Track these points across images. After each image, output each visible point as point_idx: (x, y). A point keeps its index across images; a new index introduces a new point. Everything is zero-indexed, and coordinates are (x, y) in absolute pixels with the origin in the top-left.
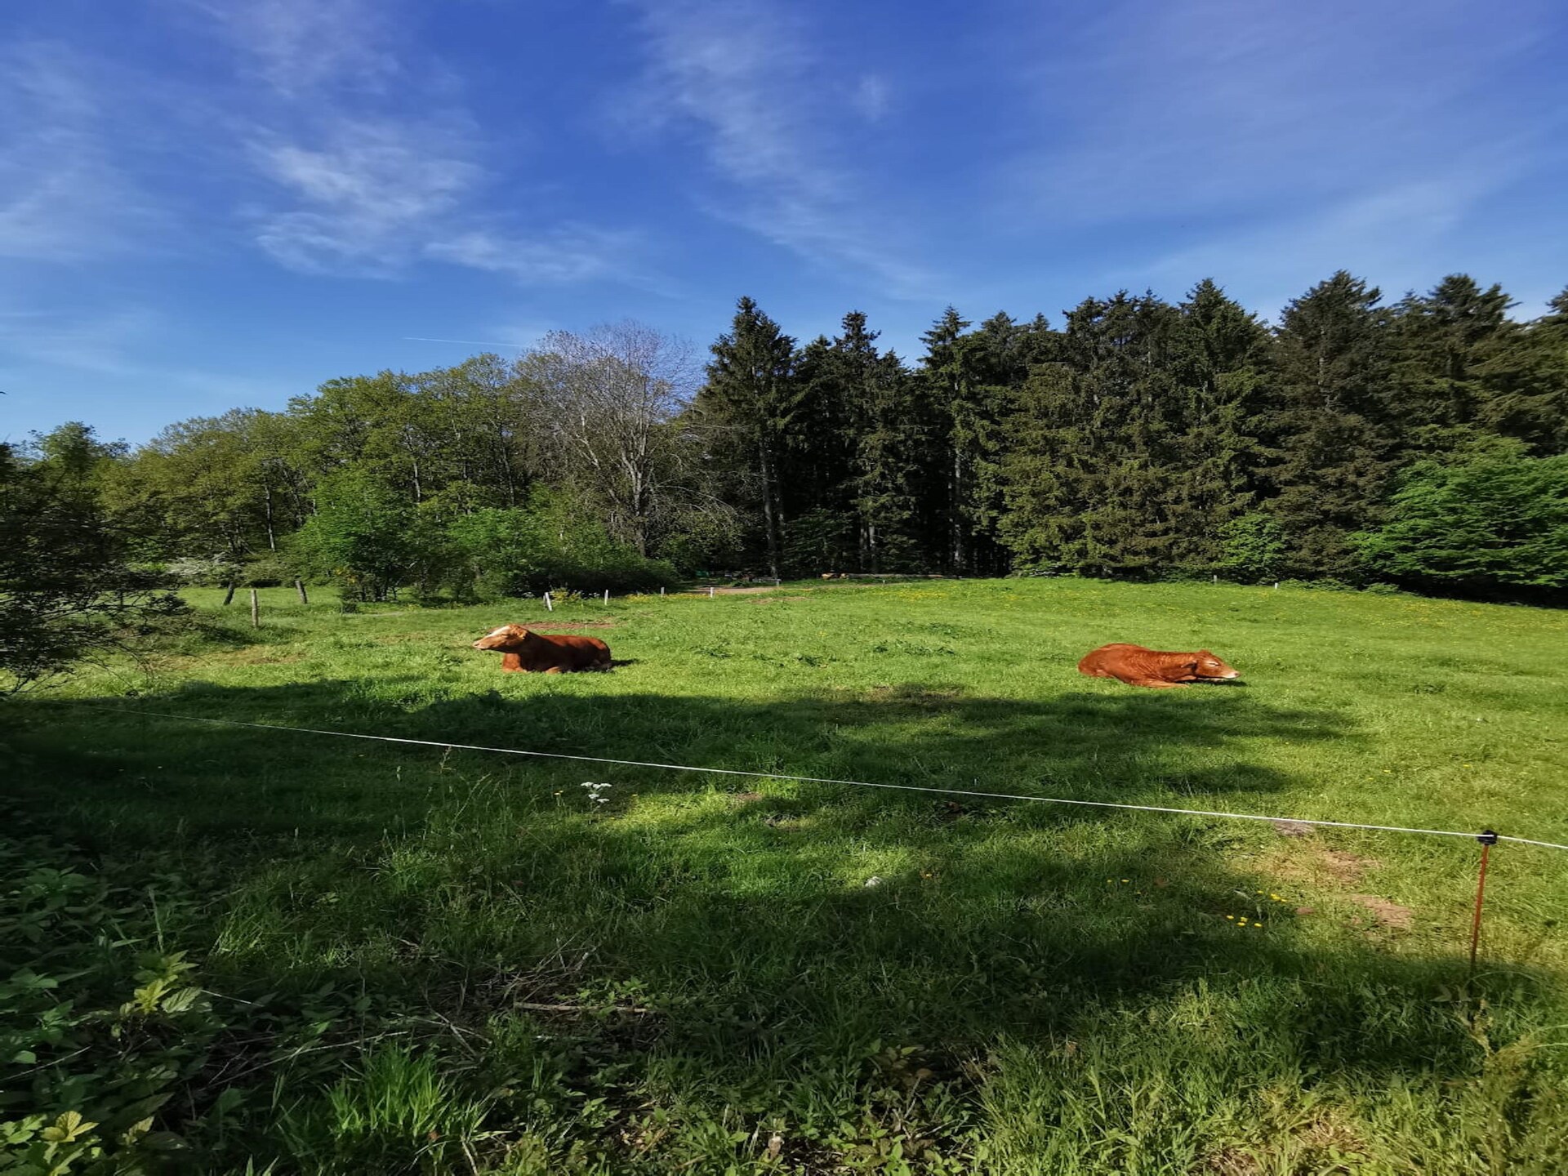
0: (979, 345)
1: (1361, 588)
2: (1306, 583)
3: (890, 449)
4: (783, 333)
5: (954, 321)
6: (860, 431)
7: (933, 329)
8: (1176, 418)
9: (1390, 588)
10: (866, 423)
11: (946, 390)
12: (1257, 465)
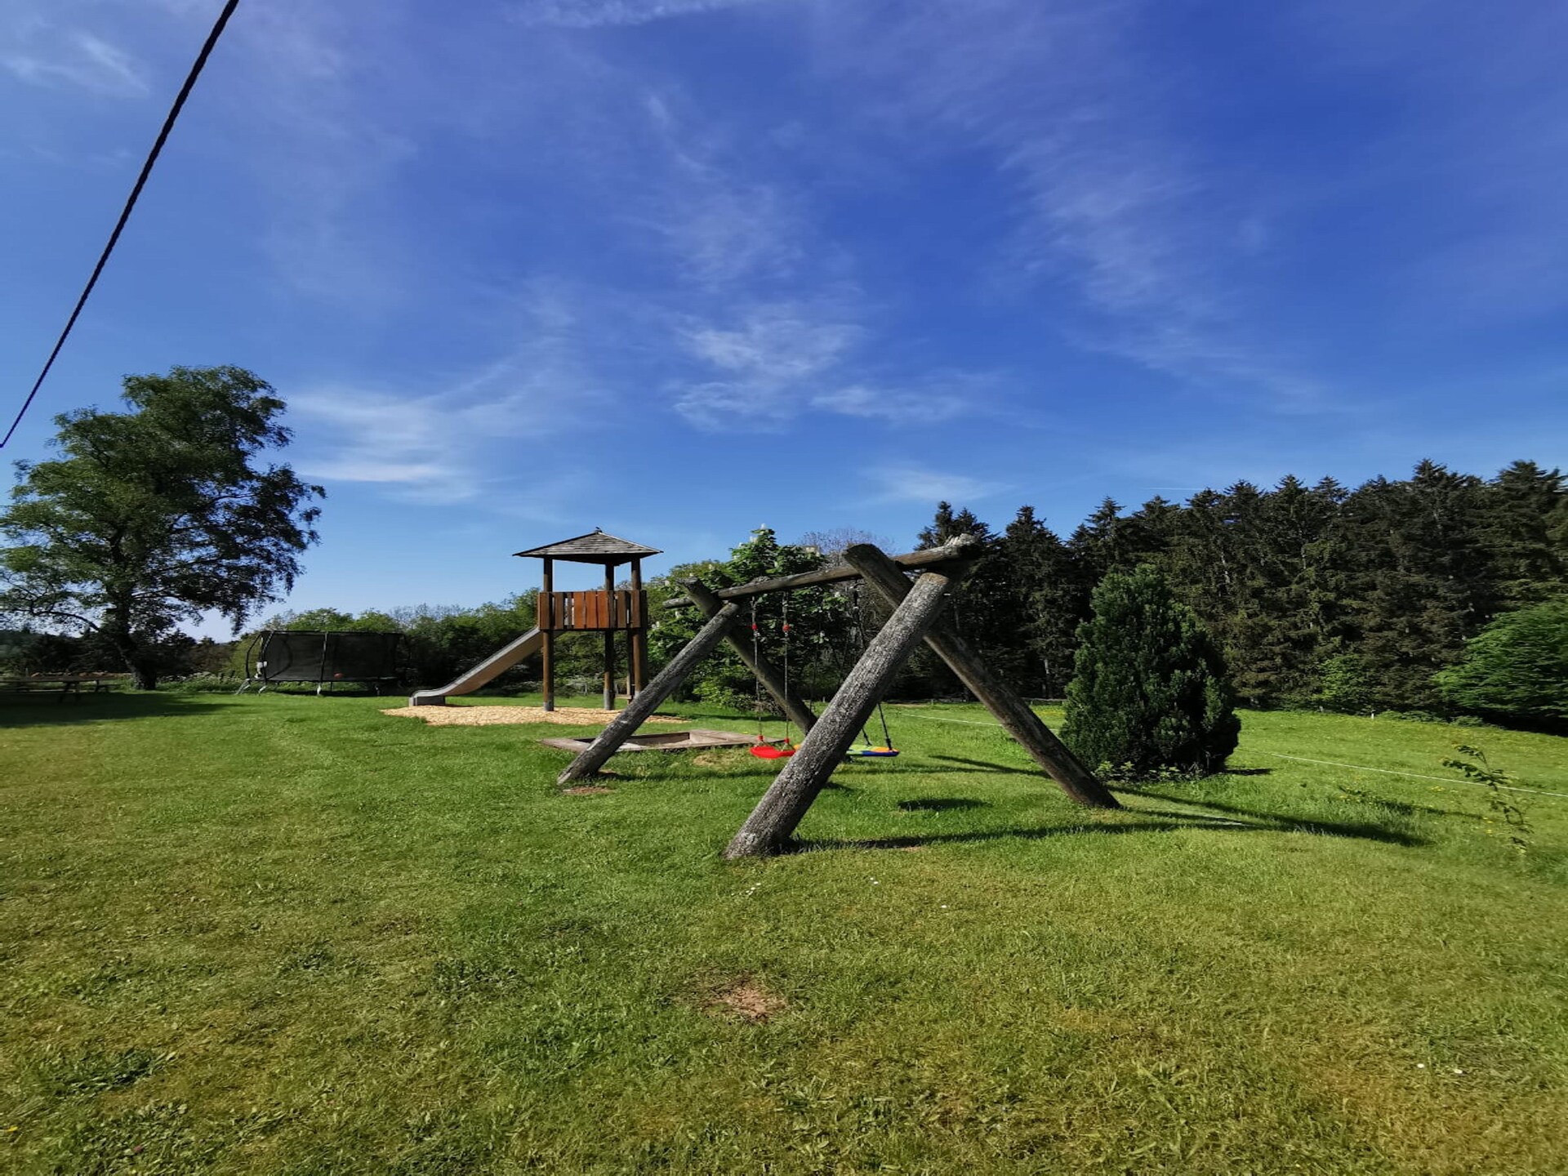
0: (1133, 523)
1: (1449, 721)
2: (1399, 714)
3: (1051, 602)
4: (979, 520)
5: (1111, 508)
6: (1031, 589)
7: (1096, 513)
8: (1277, 579)
9: (1474, 720)
10: (1034, 583)
11: (1104, 558)
12: (1347, 614)
